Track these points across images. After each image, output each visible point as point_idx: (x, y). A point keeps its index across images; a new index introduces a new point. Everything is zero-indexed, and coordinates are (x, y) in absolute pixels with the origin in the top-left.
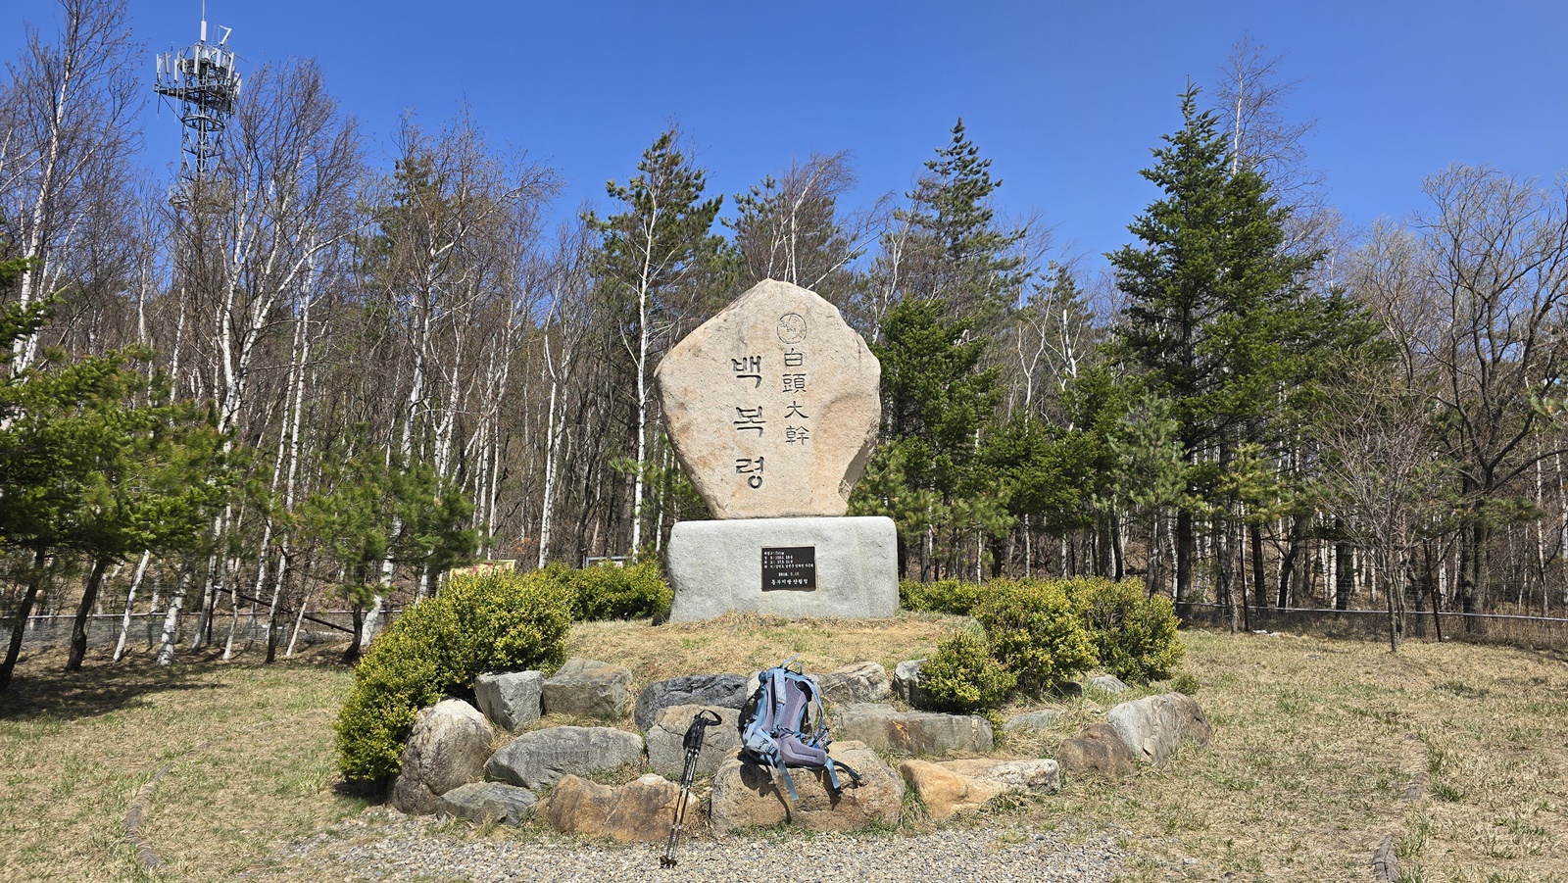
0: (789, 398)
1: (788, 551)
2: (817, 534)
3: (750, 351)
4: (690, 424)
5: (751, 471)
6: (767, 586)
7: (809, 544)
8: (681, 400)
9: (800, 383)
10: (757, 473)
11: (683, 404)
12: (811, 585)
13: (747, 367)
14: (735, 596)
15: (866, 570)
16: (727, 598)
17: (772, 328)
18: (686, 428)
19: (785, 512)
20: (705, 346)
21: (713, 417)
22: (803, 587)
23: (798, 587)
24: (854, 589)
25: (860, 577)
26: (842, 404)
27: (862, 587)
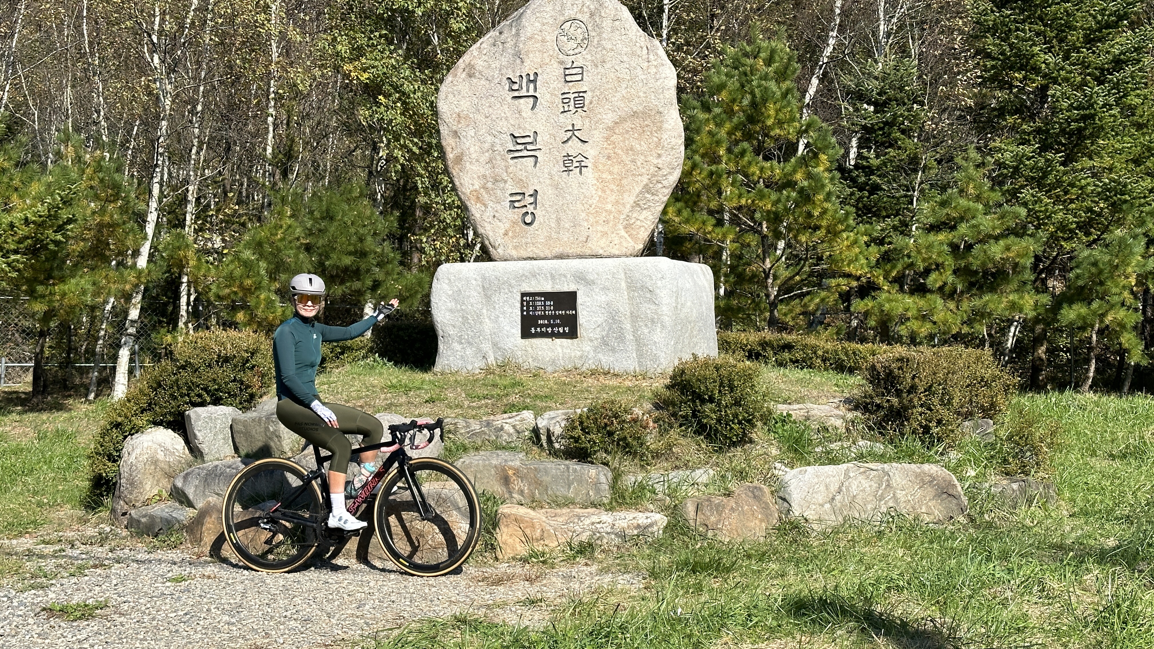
0: (566, 121)
1: (548, 296)
2: (581, 277)
3: (528, 68)
4: (462, 154)
5: (526, 207)
6: (526, 334)
7: (571, 288)
8: (454, 128)
9: (579, 102)
10: (530, 209)
11: (456, 132)
12: (573, 334)
13: (524, 87)
14: (495, 345)
15: (634, 318)
16: (487, 347)
17: (551, 38)
18: (459, 159)
19: (558, 250)
20: (480, 64)
21: (487, 146)
22: (563, 336)
23: (559, 336)
24: (621, 338)
25: (627, 326)
26: (628, 125)
27: (629, 337)
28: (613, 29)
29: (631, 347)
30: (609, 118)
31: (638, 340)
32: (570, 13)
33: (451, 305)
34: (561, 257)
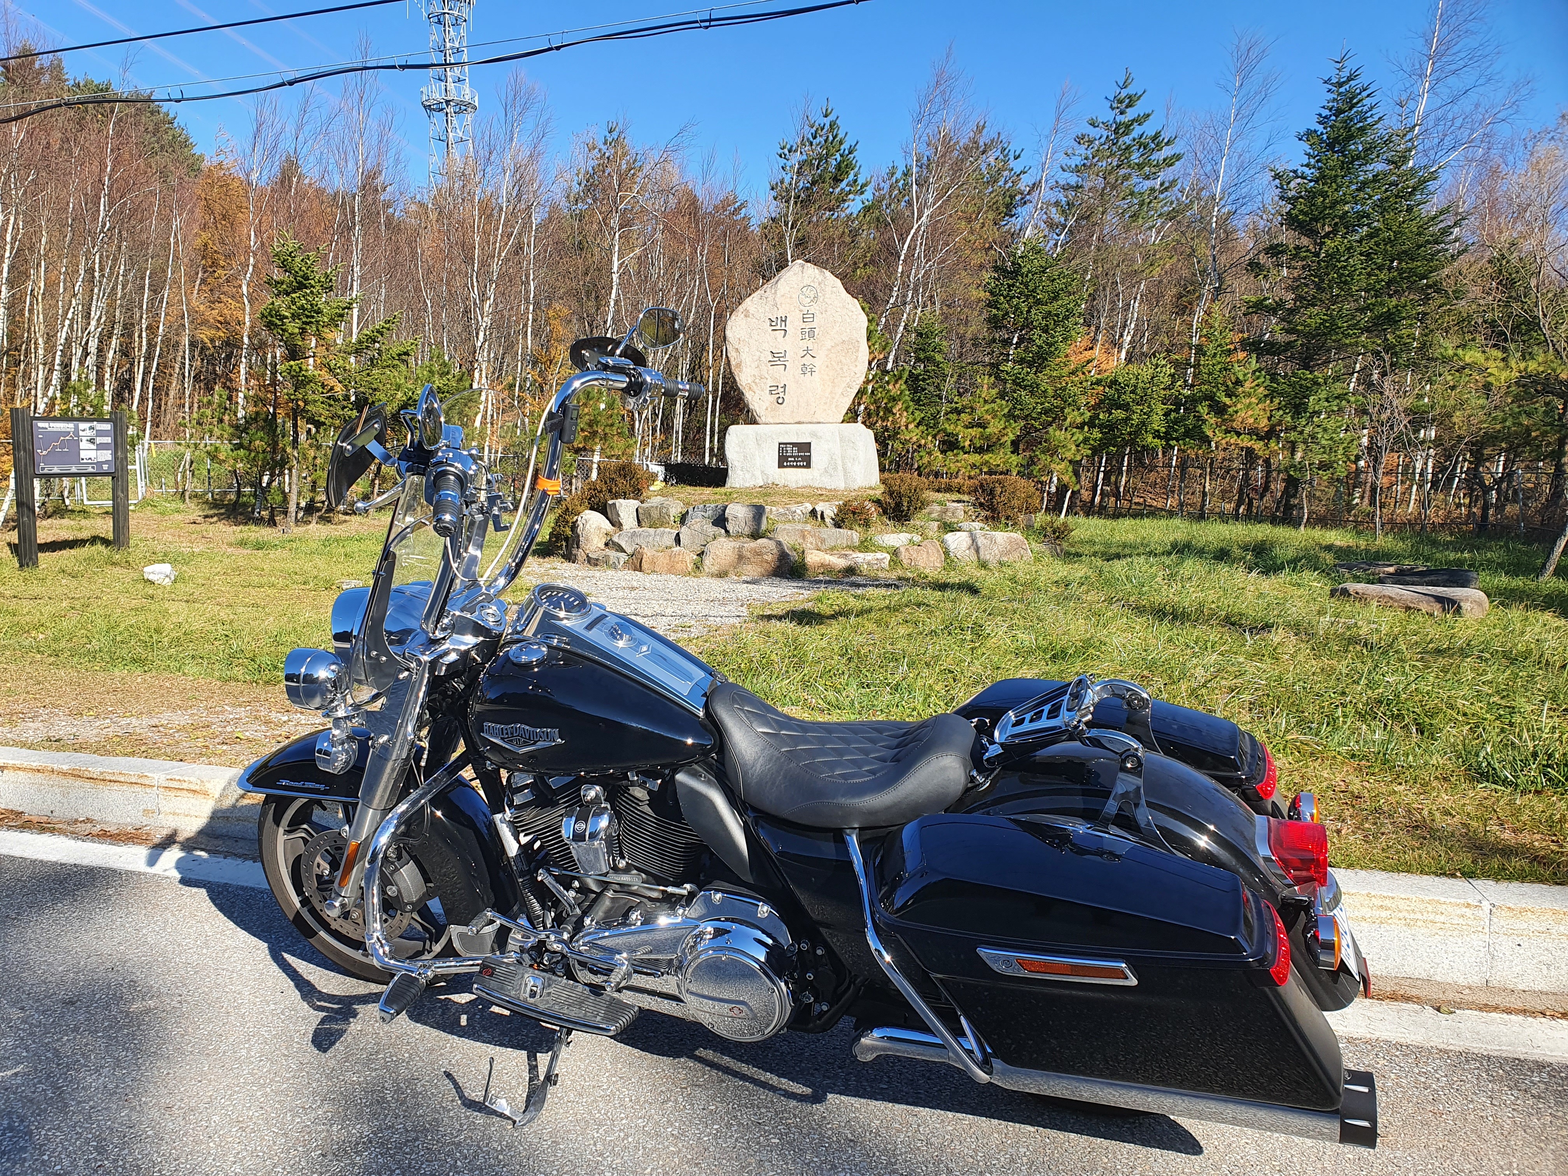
0: (804, 344)
1: (794, 444)
2: (814, 434)
3: (781, 314)
4: (742, 363)
5: (779, 394)
6: (781, 466)
7: (807, 440)
8: (738, 347)
9: (811, 333)
10: (781, 395)
12: (808, 466)
13: (779, 324)
14: (762, 472)
15: (843, 458)
16: (758, 473)
17: (795, 296)
18: (739, 365)
19: (797, 420)
20: (752, 310)
21: (756, 358)
22: (803, 467)
23: (800, 467)
24: (835, 469)
25: (839, 462)
26: (839, 348)
27: (840, 468)
28: (832, 292)
29: (841, 474)
30: (829, 344)
31: (845, 470)
32: (806, 282)
33: (737, 449)
34: (799, 423)
